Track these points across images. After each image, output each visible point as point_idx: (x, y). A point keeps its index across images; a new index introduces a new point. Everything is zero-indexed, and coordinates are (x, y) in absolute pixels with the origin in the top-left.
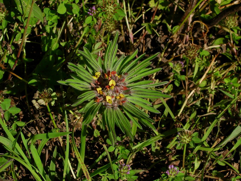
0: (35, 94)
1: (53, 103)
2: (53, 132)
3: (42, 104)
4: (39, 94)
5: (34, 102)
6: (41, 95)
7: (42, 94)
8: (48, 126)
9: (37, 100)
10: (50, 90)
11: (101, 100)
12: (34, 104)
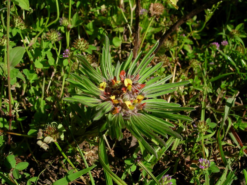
0: (38, 134)
1: (62, 137)
2: (69, 174)
3: (50, 142)
4: (43, 132)
5: (39, 143)
6: (45, 132)
7: (47, 131)
8: (59, 174)
9: (42, 140)
10: (54, 124)
11: (119, 110)
12: (40, 145)
